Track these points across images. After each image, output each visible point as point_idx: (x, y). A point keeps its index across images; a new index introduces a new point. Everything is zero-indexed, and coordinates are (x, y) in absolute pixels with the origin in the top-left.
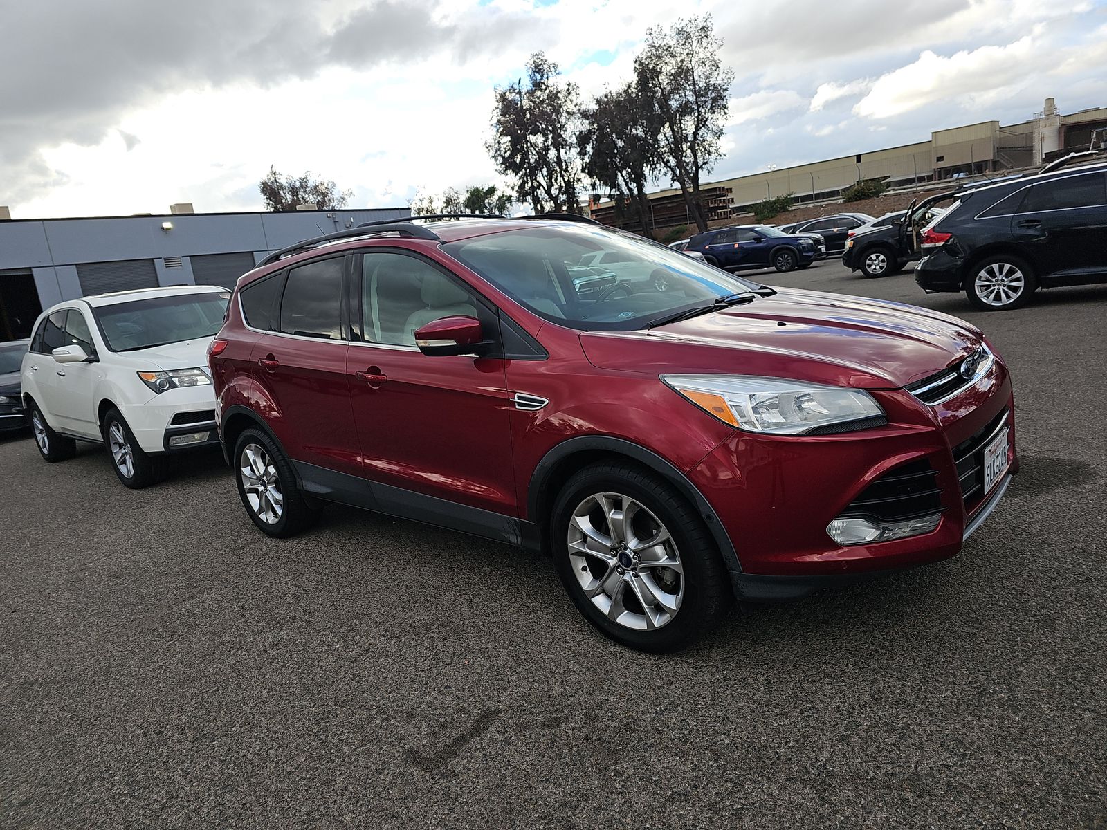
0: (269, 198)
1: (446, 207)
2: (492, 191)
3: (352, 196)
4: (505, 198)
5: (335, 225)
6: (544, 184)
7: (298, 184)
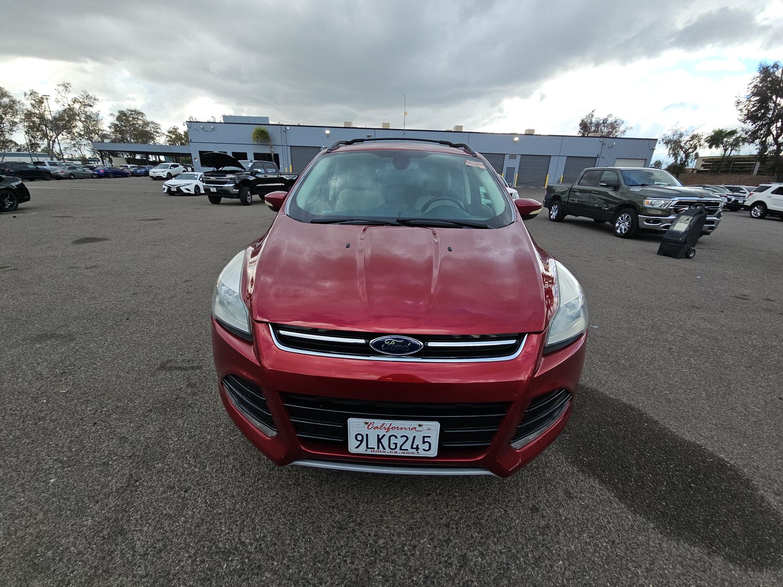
0: (582, 129)
1: (690, 141)
2: (733, 133)
3: (631, 130)
4: (740, 139)
5: (602, 146)
6: (775, 133)
7: (601, 122)
